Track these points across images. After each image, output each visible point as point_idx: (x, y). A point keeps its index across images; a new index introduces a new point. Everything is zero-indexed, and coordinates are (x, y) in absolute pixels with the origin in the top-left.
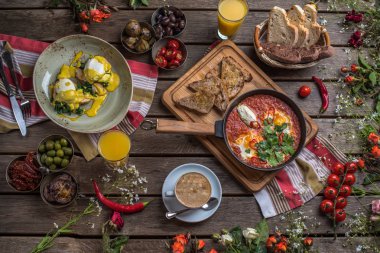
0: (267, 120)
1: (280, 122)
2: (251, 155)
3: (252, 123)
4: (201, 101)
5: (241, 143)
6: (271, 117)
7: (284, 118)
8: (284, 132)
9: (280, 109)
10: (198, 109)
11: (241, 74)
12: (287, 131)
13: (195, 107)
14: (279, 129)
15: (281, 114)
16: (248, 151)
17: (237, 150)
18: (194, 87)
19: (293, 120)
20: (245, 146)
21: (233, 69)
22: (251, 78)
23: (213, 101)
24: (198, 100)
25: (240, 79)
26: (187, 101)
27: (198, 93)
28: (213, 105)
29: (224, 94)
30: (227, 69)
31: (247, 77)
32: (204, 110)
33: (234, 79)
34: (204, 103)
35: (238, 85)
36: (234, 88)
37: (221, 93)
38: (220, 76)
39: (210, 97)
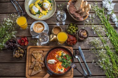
1: (60, 54)
2: (63, 70)
3: (55, 62)
4: (37, 69)
6: (57, 55)
7: (61, 53)
8: (64, 55)
9: (56, 51)
13: (37, 72)
14: (62, 56)
15: (59, 52)
16: (62, 69)
17: (59, 72)
18: (32, 68)
19: (63, 50)
20: (60, 69)
21: (37, 54)
22: (44, 51)
23: (40, 66)
24: (36, 70)
25: (41, 55)
26: (34, 73)
27: (34, 68)
28: (41, 67)
29: (41, 62)
30: (35, 55)
31: (42, 52)
32: (40, 70)
33: (40, 56)
34: (38, 69)
35: (42, 57)
36: (41, 58)
37: (40, 63)
38: (35, 59)
39: (38, 66)
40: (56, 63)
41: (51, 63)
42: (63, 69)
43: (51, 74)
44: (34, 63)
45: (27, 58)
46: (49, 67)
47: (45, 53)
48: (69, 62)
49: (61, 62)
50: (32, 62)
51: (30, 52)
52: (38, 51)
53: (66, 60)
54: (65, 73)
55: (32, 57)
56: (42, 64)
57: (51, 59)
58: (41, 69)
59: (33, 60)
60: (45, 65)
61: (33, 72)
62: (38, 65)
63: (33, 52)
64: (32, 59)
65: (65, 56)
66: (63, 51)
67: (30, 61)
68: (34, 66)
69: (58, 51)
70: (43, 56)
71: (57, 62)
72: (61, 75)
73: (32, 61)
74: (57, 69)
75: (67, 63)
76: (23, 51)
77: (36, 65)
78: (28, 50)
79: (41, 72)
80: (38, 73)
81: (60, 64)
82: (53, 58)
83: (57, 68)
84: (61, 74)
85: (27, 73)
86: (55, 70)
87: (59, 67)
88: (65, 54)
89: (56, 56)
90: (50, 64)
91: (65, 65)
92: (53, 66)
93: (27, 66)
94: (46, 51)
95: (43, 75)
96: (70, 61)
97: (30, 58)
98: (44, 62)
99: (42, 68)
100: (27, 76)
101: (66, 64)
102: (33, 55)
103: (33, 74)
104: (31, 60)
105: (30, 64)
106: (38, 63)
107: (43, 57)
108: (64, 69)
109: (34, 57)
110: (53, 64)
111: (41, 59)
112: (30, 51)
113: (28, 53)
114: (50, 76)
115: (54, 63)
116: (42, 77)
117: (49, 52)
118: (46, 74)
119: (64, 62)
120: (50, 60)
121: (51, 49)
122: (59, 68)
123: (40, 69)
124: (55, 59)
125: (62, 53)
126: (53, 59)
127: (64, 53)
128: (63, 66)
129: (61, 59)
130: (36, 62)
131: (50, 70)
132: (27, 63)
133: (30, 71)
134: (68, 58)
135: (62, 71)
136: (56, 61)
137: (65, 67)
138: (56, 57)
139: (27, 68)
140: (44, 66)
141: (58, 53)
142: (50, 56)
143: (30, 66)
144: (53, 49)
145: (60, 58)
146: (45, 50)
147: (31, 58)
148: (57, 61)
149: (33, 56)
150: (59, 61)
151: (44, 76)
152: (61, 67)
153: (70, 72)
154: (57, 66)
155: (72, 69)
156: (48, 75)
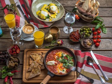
0: (57, 58)
1: (61, 55)
4: (36, 72)
5: (59, 71)
7: (60, 53)
11: (39, 54)
12: (65, 55)
13: (36, 75)
14: (62, 57)
15: (58, 53)
16: (64, 71)
17: (61, 73)
18: (30, 70)
20: (61, 70)
21: (36, 55)
22: (43, 53)
23: (39, 68)
24: (34, 72)
25: (40, 56)
26: (32, 75)
27: (33, 70)
30: (34, 56)
31: (41, 54)
32: (39, 73)
38: (34, 60)
40: (56, 64)
43: (52, 76)
46: (49, 70)
49: (62, 63)
50: (30, 65)
53: (67, 60)
55: (30, 59)
57: (50, 61)
58: (40, 71)
60: (45, 66)
62: (38, 67)
63: (31, 54)
64: (30, 61)
65: (66, 57)
66: (63, 52)
68: (33, 67)
69: (57, 52)
70: (42, 57)
73: (30, 63)
77: (35, 67)
78: (25, 53)
79: (41, 76)
82: (53, 59)
83: (58, 69)
85: (24, 77)
87: (60, 68)
89: (56, 57)
90: (50, 66)
91: (66, 65)
93: (24, 69)
94: (45, 53)
95: (42, 78)
96: (71, 62)
97: (27, 61)
98: (44, 63)
100: (24, 80)
103: (31, 77)
105: (27, 67)
106: (38, 64)
107: (43, 59)
108: (66, 70)
109: (32, 59)
110: (53, 66)
111: (40, 61)
112: (27, 53)
119: (65, 63)
124: (55, 61)
127: (64, 54)
130: (35, 63)
132: (24, 66)
133: (27, 74)
134: (70, 58)
135: (64, 72)
137: (67, 68)
139: (24, 72)
141: (58, 54)
142: (49, 58)
145: (60, 59)
149: (31, 57)
150: (60, 62)
151: (43, 80)
152: (62, 68)
154: (57, 67)
156: (48, 77)
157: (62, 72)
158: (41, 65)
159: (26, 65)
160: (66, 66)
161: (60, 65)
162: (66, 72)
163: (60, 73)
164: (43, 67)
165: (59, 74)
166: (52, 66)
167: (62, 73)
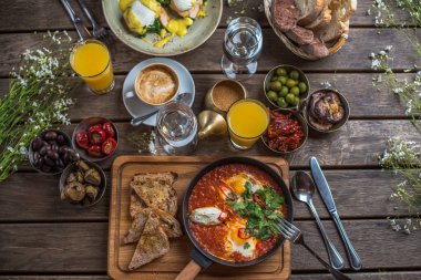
0: (228, 199)
1: (241, 188)
2: (253, 246)
3: (219, 218)
4: (152, 246)
5: (232, 246)
6: (227, 192)
7: (242, 181)
8: (254, 191)
9: (226, 177)
10: (157, 255)
11: (163, 183)
13: (152, 256)
14: (246, 194)
15: (234, 179)
16: (247, 246)
17: (237, 255)
18: (130, 239)
19: (251, 172)
20: (239, 244)
21: (151, 186)
22: (176, 176)
23: (163, 234)
24: (147, 248)
25: (167, 189)
26: (139, 258)
27: (141, 242)
28: (166, 238)
29: (166, 219)
30: (145, 189)
31: (171, 178)
32: (164, 250)
33: (161, 193)
34: (157, 245)
35: (171, 196)
36: (168, 203)
37: (162, 221)
38: (145, 205)
39: (156, 233)
40: (223, 222)
41: (205, 221)
42: (252, 243)
43: (207, 264)
44: (139, 221)
45: (114, 202)
46: (196, 238)
47: (183, 184)
48: (273, 216)
49: (244, 216)
50: (130, 219)
51: (125, 182)
52: (154, 177)
53: (264, 208)
54: (259, 258)
55: (133, 198)
56: (172, 226)
57: (203, 206)
58: (168, 244)
59: (136, 208)
60: (182, 228)
61: (137, 255)
62: (157, 229)
63: (136, 178)
64: (132, 206)
65: (260, 195)
66: (249, 176)
67: (123, 214)
68: (141, 231)
69: (231, 175)
70: (173, 193)
71: (228, 219)
72: (242, 267)
73: (133, 214)
74: (227, 244)
75: (268, 219)
76: (96, 175)
77: (147, 229)
78: (115, 172)
79: (168, 258)
80: (155, 260)
81: (241, 224)
82: (213, 200)
83: (229, 239)
84: (243, 262)
85: (111, 260)
86: (219, 247)
87: (236, 236)
88: (257, 187)
89: (226, 194)
90: (202, 225)
91: (257, 228)
92: (215, 233)
93: (112, 232)
94: (186, 176)
95: (174, 269)
96: (277, 214)
97: (123, 203)
98: (178, 216)
99: (171, 240)
100: (112, 271)
101: (261, 224)
102: (137, 190)
103: (137, 265)
104: (129, 210)
105: (123, 224)
106: (157, 220)
107: (175, 198)
108: (257, 246)
109: (138, 199)
110: (211, 226)
111: (166, 208)
112: (124, 173)
113: (115, 182)
114: (200, 274)
115: (217, 221)
116: (172, 276)
117: (199, 177)
118: (186, 263)
119: (256, 218)
120: (201, 211)
121: (203, 166)
122: (238, 239)
123: (164, 245)
124: (221, 208)
125: (247, 183)
126: (213, 205)
127: (254, 183)
128: (252, 234)
129: (243, 207)
130: (146, 216)
131: (202, 248)
132: (113, 223)
133: (124, 253)
134: (272, 201)
135: (249, 252)
136: (224, 215)
137: (258, 237)
138: (224, 198)
139: (112, 242)
140: (176, 232)
141: (233, 184)
142: (199, 195)
143: (122, 232)
144: (211, 168)
145: (240, 200)
146: (180, 170)
147: (129, 200)
148: (230, 215)
149: (134, 192)
150: (236, 212)
151: (178, 273)
152: (243, 236)
153: (277, 257)
154: (226, 233)
155: (287, 244)
156: (193, 268)
157: (241, 250)
158: (167, 223)
159: (119, 219)
160: (256, 231)
161: (237, 224)
162: (254, 251)
163: (235, 253)
164: (176, 230)
165: (231, 257)
166: (207, 227)
167: (240, 254)
